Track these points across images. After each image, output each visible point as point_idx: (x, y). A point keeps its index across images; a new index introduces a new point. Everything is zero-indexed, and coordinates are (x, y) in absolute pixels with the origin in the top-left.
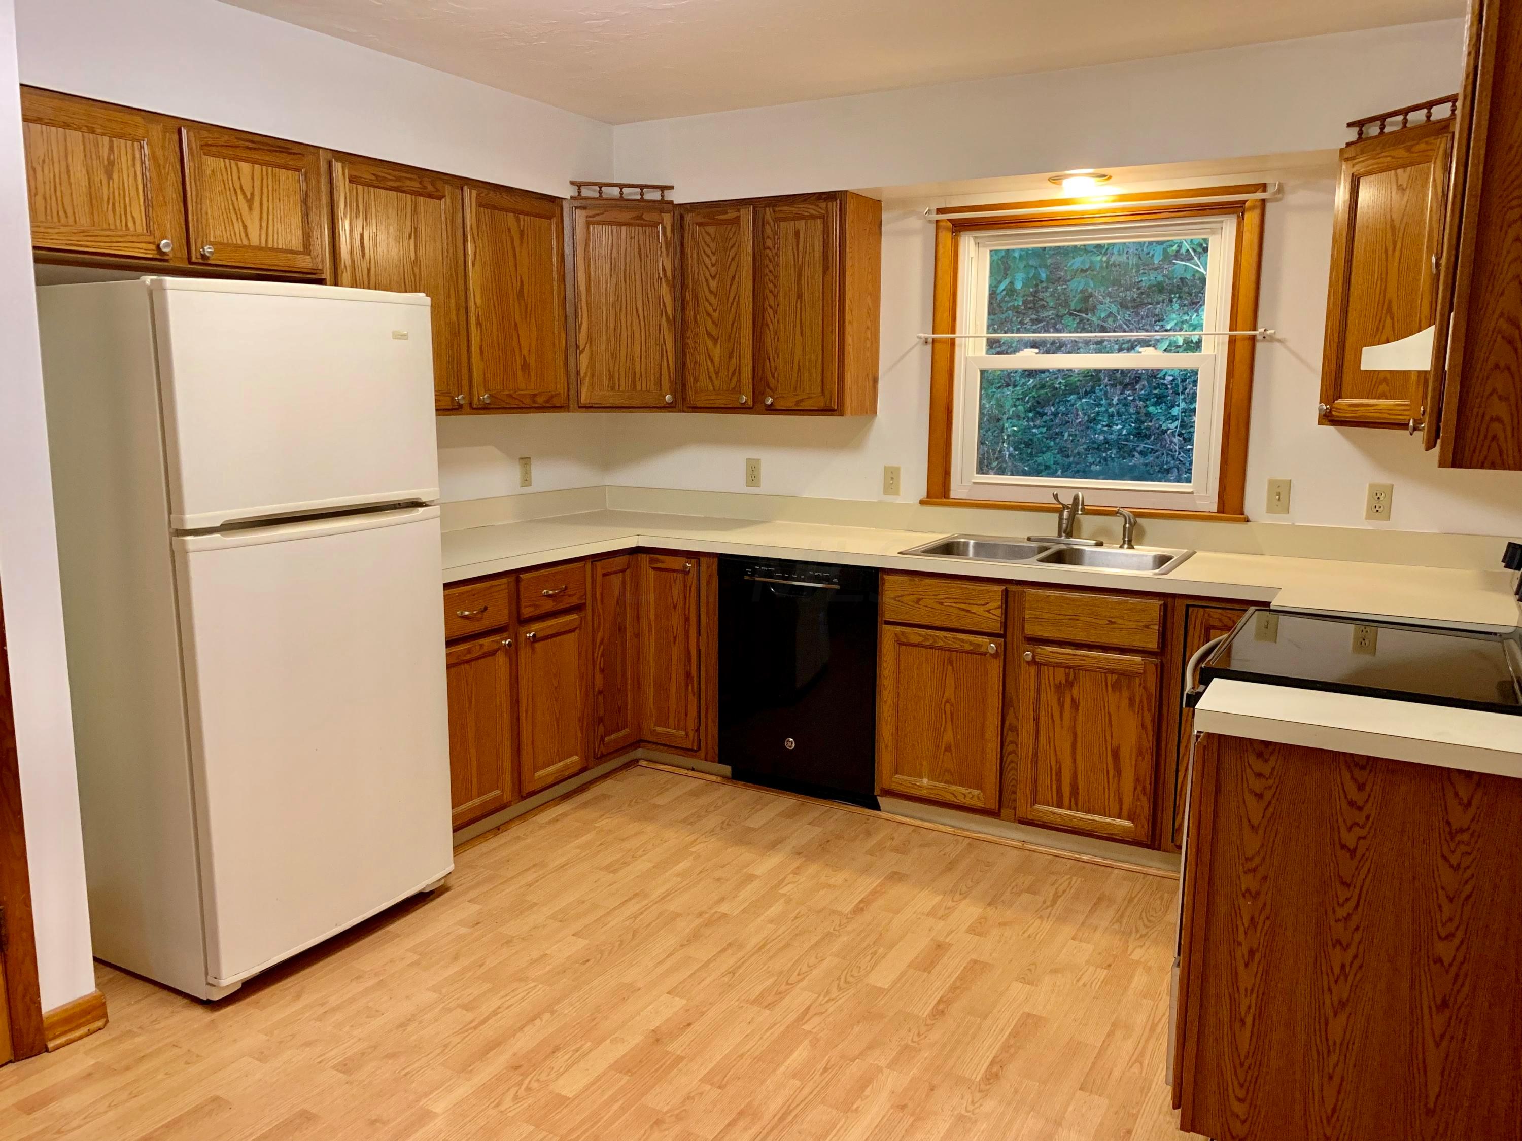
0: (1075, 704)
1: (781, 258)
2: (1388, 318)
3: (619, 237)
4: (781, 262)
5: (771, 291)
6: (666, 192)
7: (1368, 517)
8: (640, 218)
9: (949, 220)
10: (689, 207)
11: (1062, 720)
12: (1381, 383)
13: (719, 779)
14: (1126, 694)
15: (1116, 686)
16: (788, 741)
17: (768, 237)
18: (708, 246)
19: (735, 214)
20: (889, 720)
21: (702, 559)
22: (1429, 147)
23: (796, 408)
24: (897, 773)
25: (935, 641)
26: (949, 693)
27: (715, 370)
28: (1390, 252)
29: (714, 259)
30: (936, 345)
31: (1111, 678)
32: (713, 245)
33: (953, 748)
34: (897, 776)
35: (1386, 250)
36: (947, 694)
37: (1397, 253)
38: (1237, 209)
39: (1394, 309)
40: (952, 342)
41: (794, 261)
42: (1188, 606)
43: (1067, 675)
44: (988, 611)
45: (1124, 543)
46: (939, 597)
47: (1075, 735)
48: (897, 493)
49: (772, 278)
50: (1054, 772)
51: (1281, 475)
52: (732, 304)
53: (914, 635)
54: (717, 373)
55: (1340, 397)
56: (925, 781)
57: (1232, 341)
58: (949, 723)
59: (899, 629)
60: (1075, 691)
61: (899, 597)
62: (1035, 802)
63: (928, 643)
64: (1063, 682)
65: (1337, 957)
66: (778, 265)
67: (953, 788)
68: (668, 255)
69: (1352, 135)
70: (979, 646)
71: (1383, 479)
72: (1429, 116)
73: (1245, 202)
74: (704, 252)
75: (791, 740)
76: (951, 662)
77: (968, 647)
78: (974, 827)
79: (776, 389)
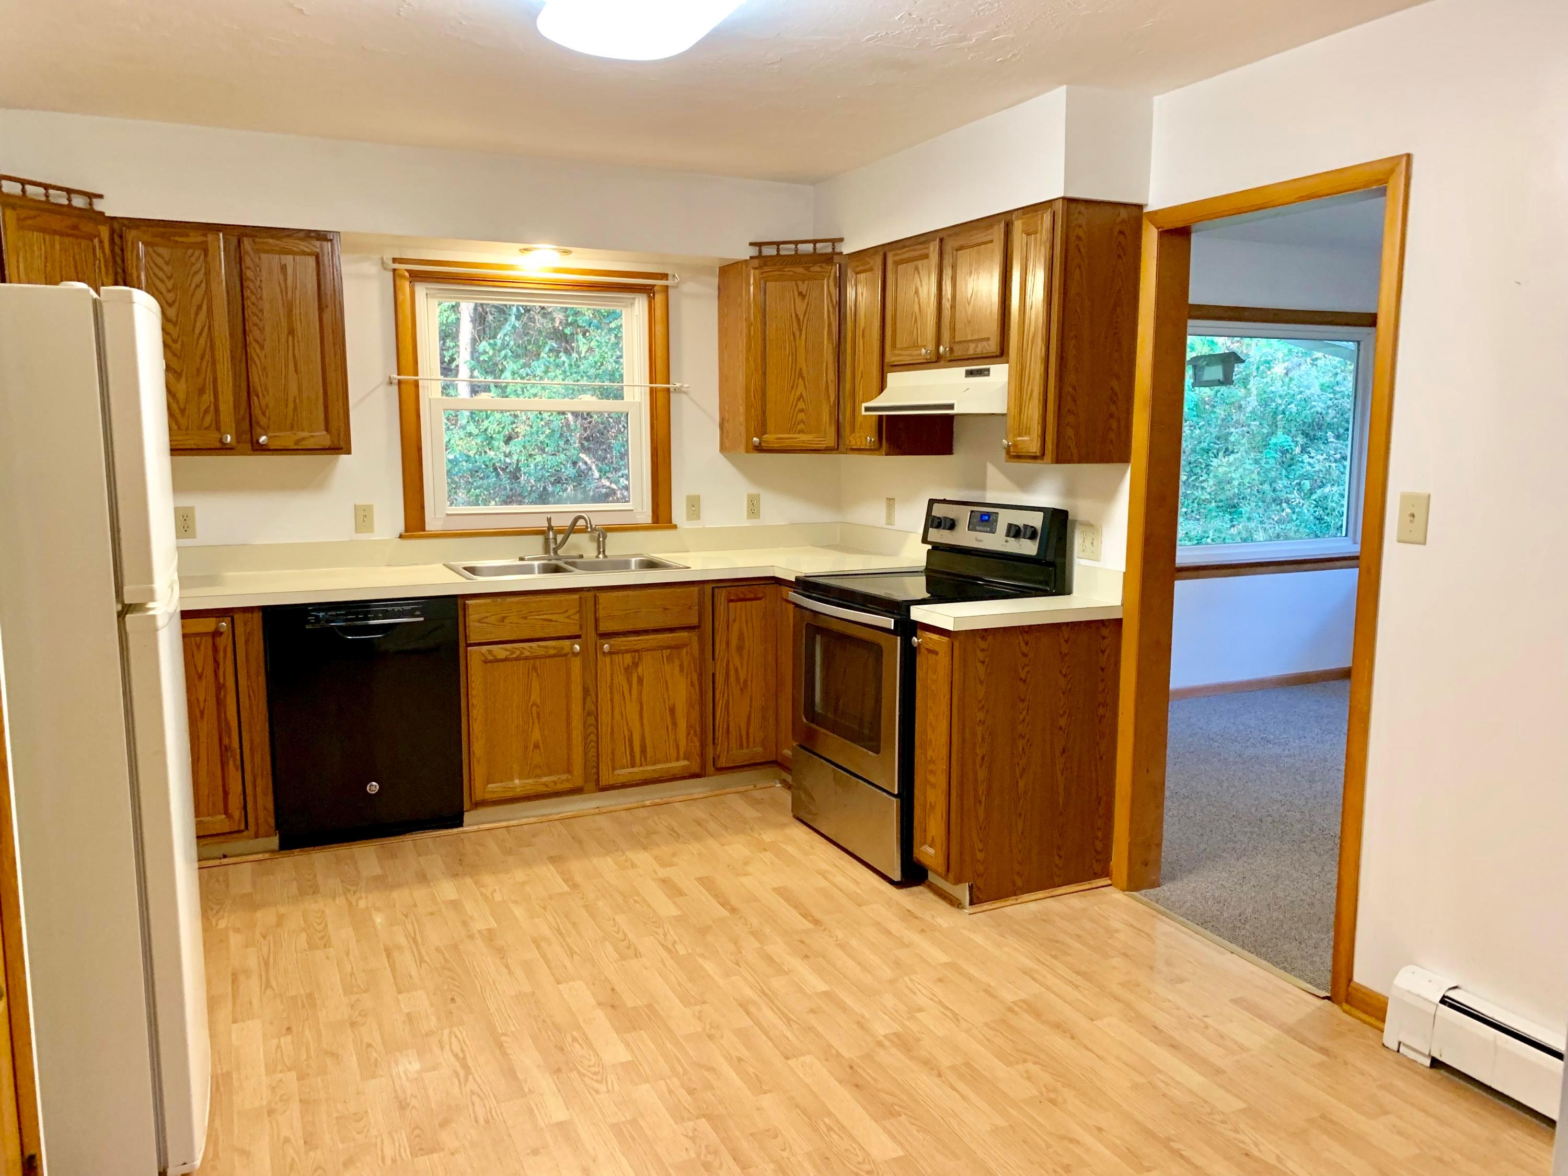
0: (640, 680)
1: (264, 292)
2: (800, 380)
3: (53, 246)
4: (265, 296)
5: (255, 325)
6: (95, 201)
7: (749, 517)
8: (75, 227)
9: (407, 270)
10: (126, 222)
11: (631, 695)
12: (799, 424)
13: (267, 856)
14: (677, 663)
15: (670, 659)
16: (372, 785)
17: (249, 268)
18: (161, 269)
19: (200, 239)
20: (480, 735)
21: (236, 616)
22: (823, 270)
23: (296, 447)
24: (488, 782)
25: (522, 653)
26: (535, 697)
27: (179, 408)
28: (797, 334)
29: (170, 284)
30: (403, 386)
31: (666, 652)
32: (168, 269)
33: (541, 745)
34: (490, 786)
35: (794, 334)
36: (532, 698)
37: (803, 337)
38: (648, 290)
39: (805, 375)
40: (416, 384)
41: (282, 295)
42: (713, 588)
43: (633, 658)
44: (568, 617)
45: (599, 553)
46: (523, 612)
47: (641, 705)
48: (371, 530)
49: (255, 310)
50: (627, 740)
51: (694, 493)
52: (200, 334)
53: (499, 651)
54: (183, 411)
55: (766, 433)
56: (517, 781)
57: (653, 392)
58: (536, 721)
59: (484, 648)
60: (640, 669)
61: (483, 619)
62: (614, 769)
63: (514, 656)
64: (631, 664)
65: (1021, 743)
66: (261, 298)
67: (544, 779)
68: (107, 273)
69: (754, 251)
70: (562, 648)
71: (754, 490)
72: (815, 249)
73: (654, 286)
74: (154, 274)
75: (374, 783)
76: (535, 668)
77: (552, 652)
78: (560, 809)
79: (268, 427)
